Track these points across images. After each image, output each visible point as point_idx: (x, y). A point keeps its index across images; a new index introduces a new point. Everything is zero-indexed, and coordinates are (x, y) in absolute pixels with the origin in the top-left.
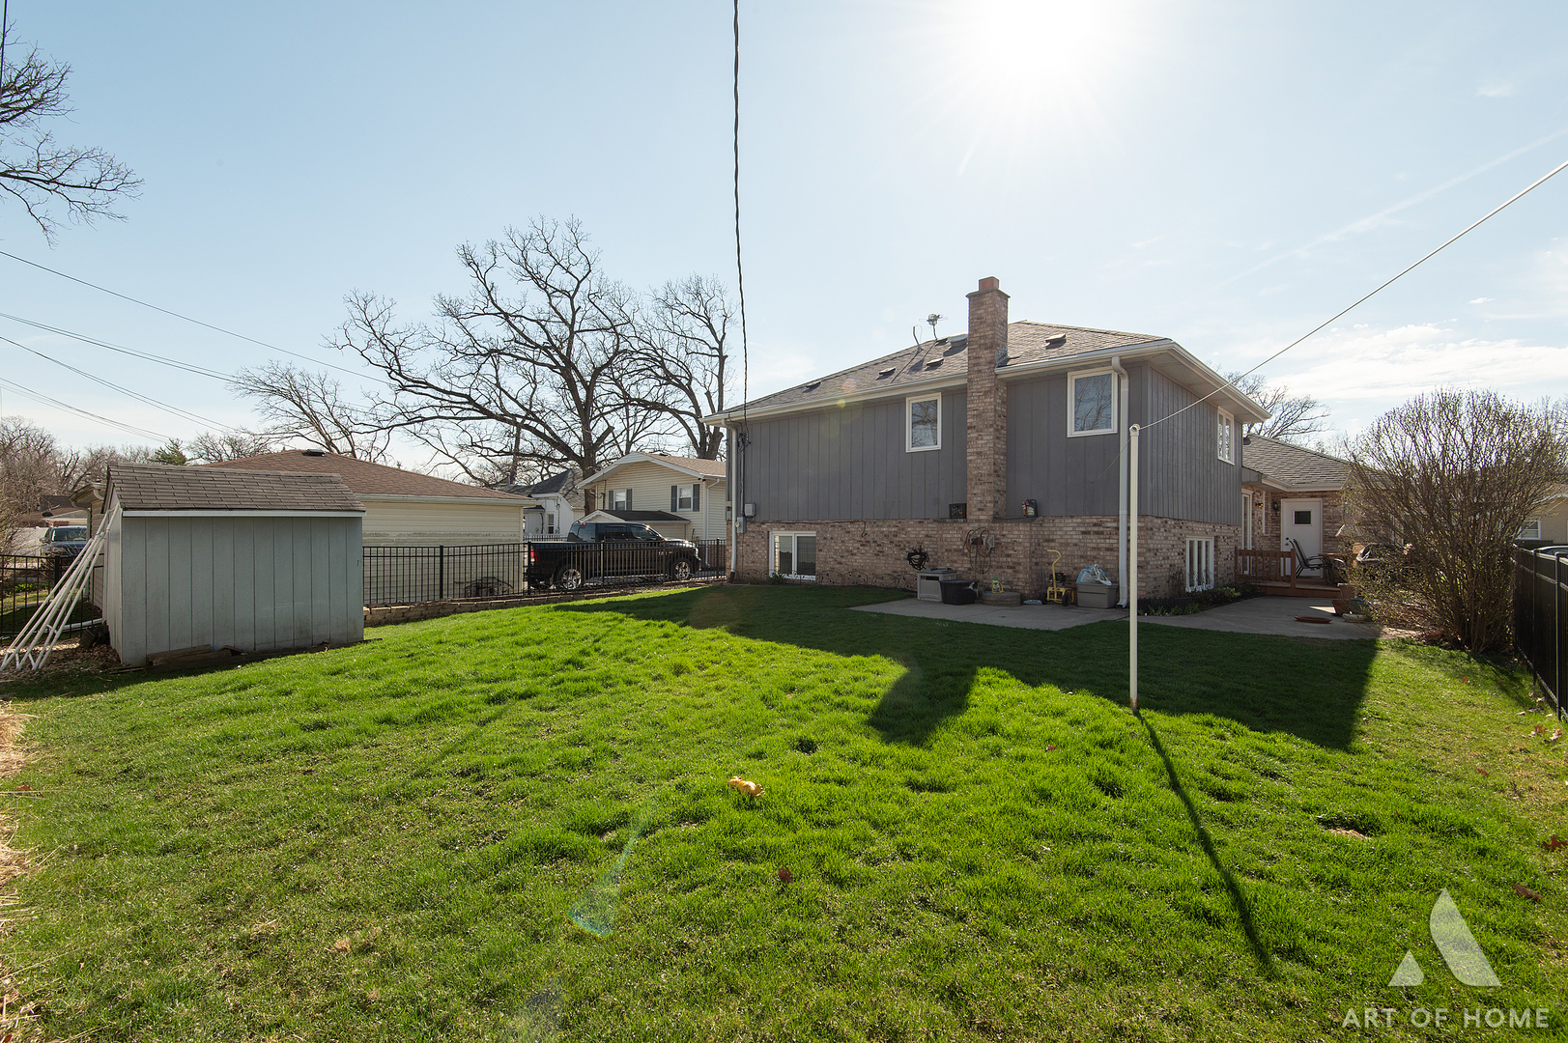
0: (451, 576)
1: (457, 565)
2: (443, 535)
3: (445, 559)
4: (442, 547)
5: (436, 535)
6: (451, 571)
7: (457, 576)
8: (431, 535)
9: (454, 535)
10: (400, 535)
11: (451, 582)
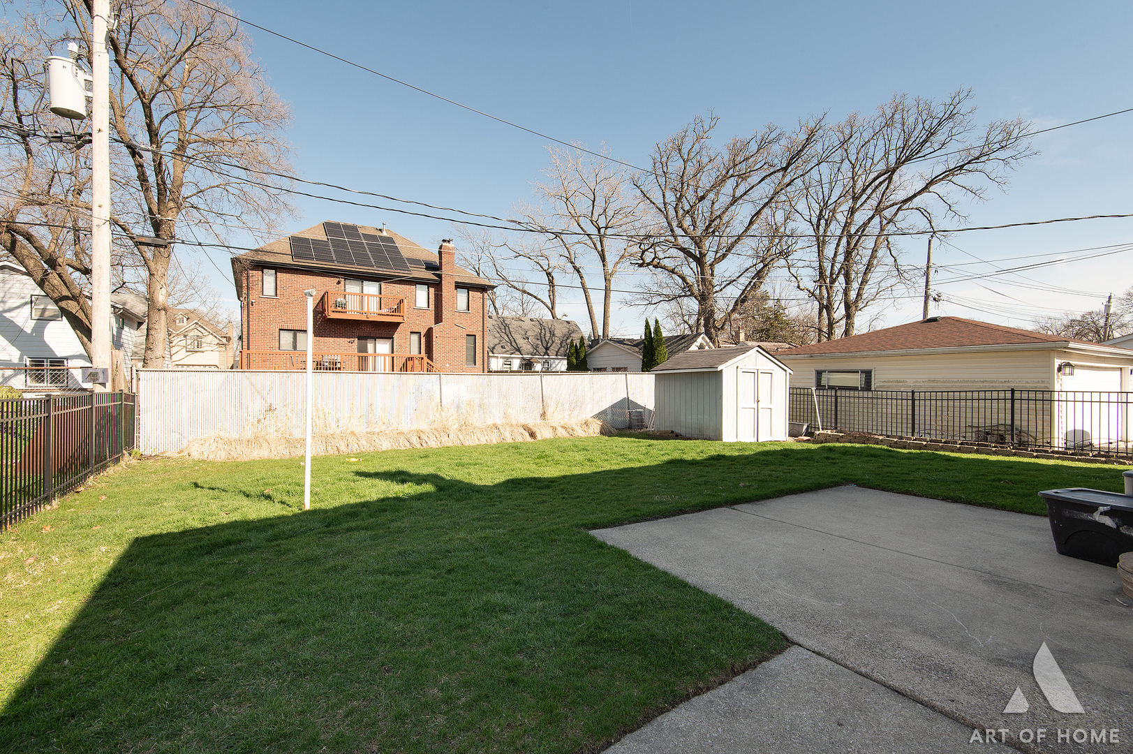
0: (963, 420)
1: (969, 410)
2: (956, 382)
3: (917, 403)
4: (913, 392)
5: (949, 382)
6: (963, 415)
7: (969, 420)
8: (944, 382)
9: (967, 382)
10: (916, 382)
11: (963, 424)
